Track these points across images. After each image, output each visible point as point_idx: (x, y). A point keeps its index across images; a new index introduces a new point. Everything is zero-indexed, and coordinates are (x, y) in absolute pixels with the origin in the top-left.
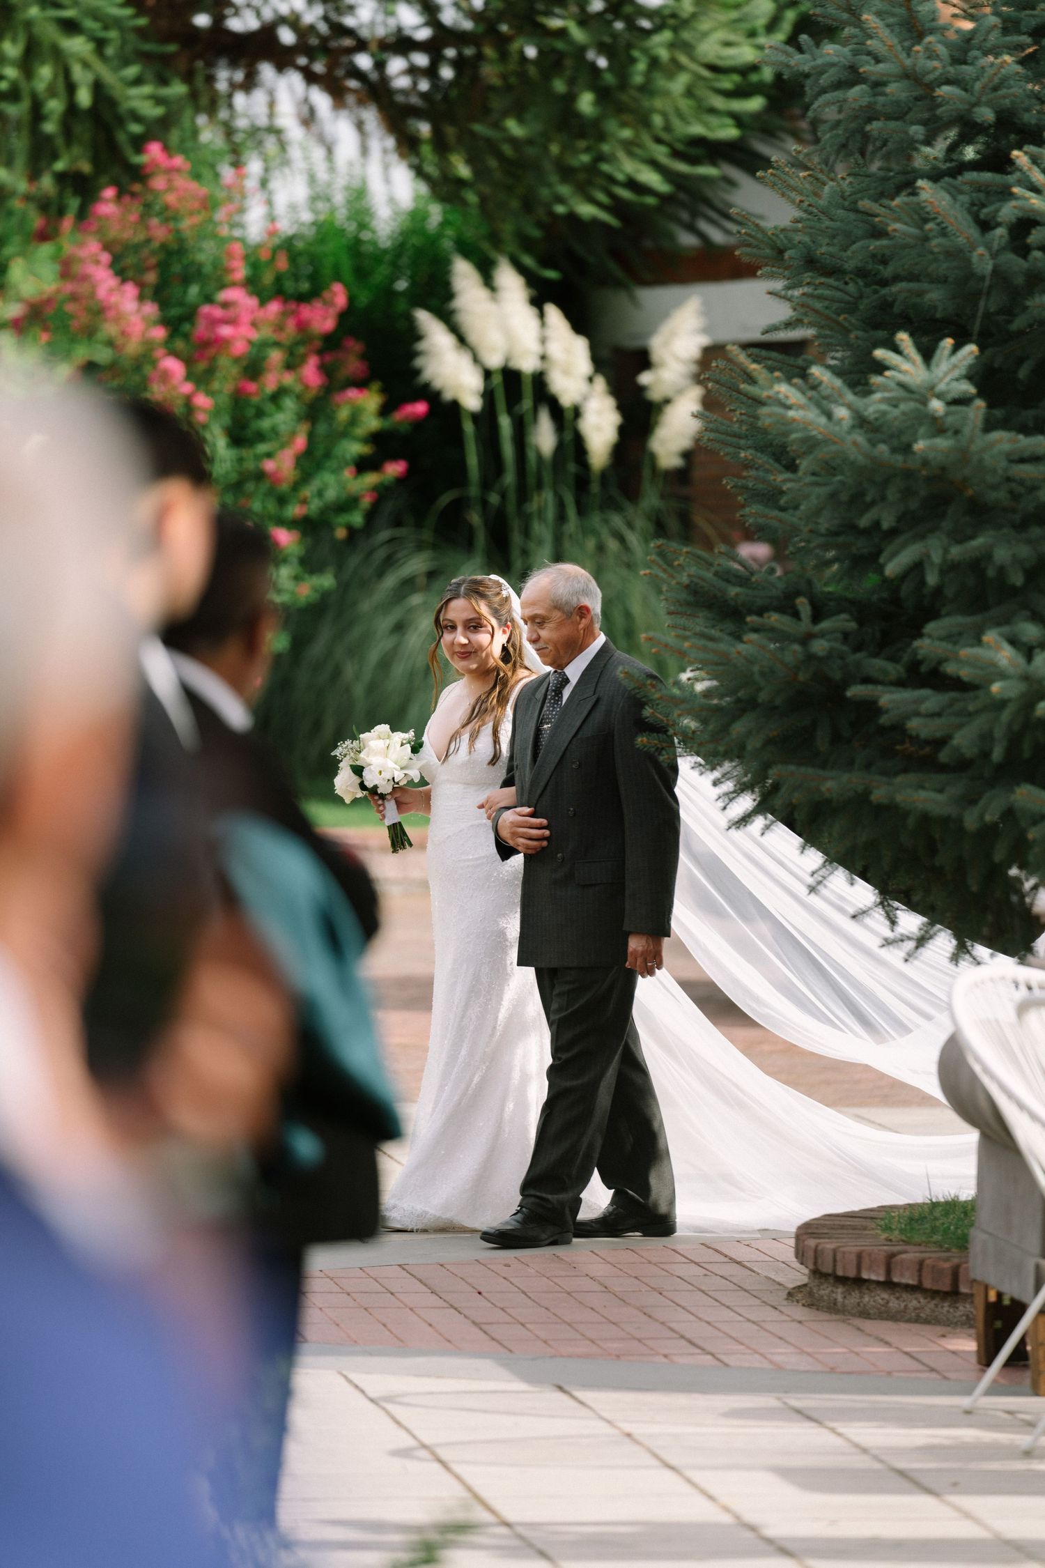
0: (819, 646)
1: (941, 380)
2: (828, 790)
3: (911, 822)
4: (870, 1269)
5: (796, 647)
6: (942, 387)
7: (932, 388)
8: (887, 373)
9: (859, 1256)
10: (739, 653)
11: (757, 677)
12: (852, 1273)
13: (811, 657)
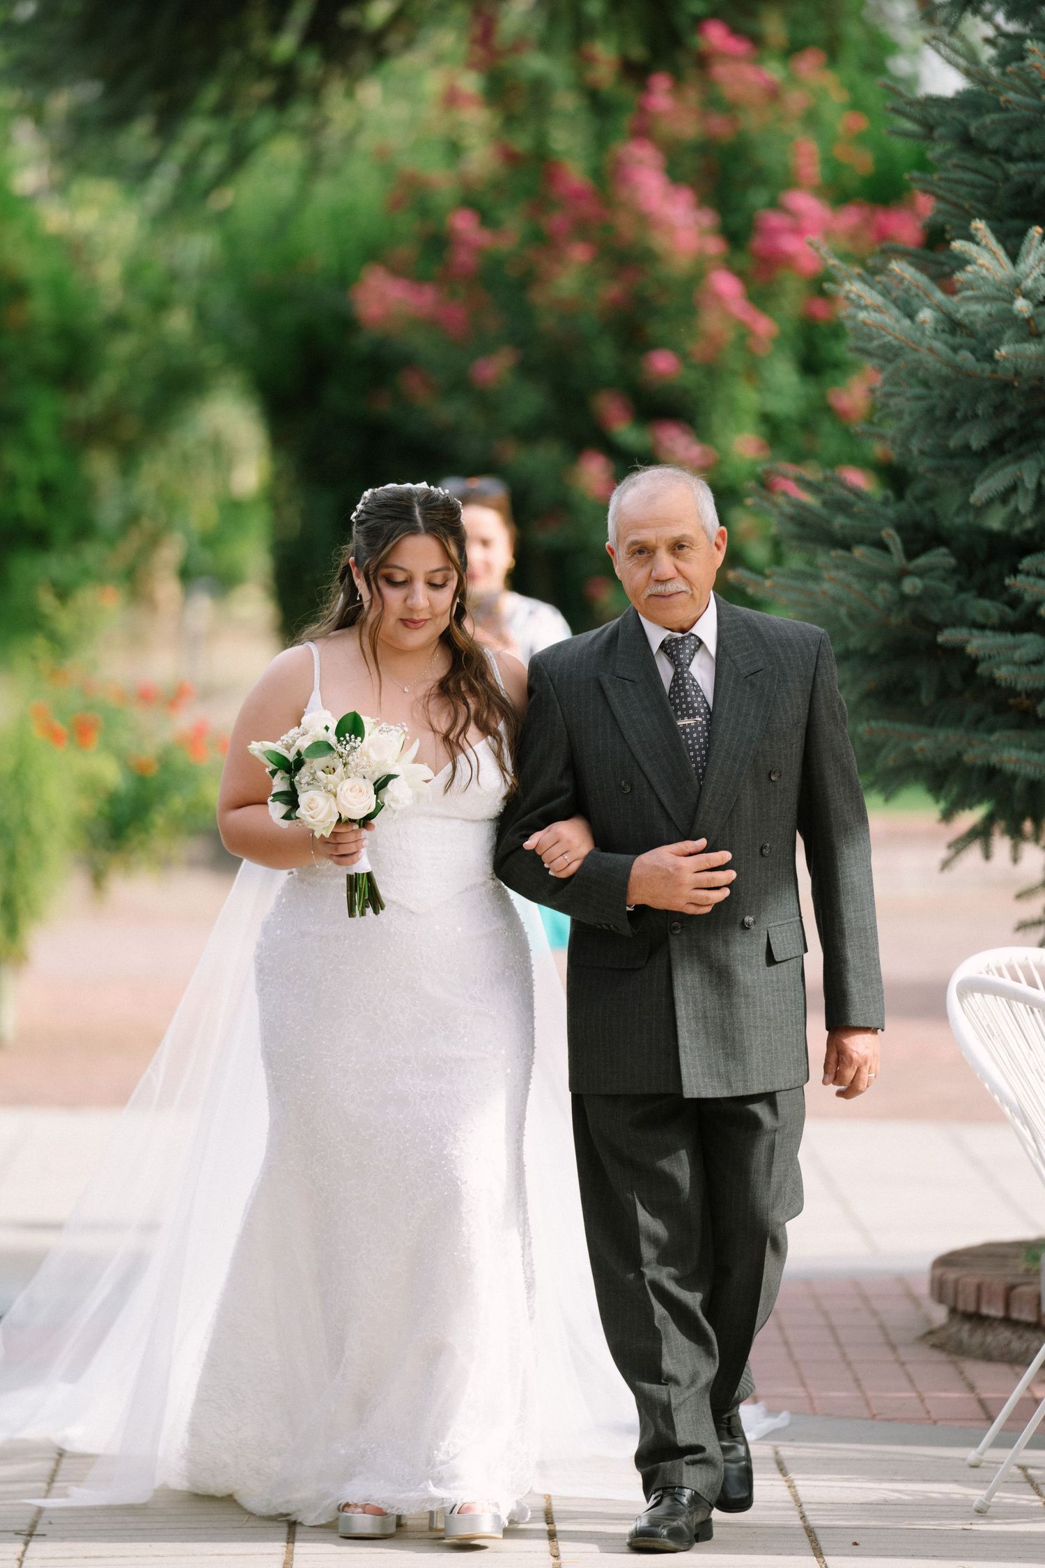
0: (911, 585)
1: (1027, 276)
2: (922, 750)
3: (1019, 786)
4: (989, 1302)
5: (884, 586)
6: (1028, 284)
7: (1017, 283)
8: (969, 268)
9: (979, 1288)
10: (824, 592)
11: (846, 620)
12: (971, 1308)
13: (904, 598)
